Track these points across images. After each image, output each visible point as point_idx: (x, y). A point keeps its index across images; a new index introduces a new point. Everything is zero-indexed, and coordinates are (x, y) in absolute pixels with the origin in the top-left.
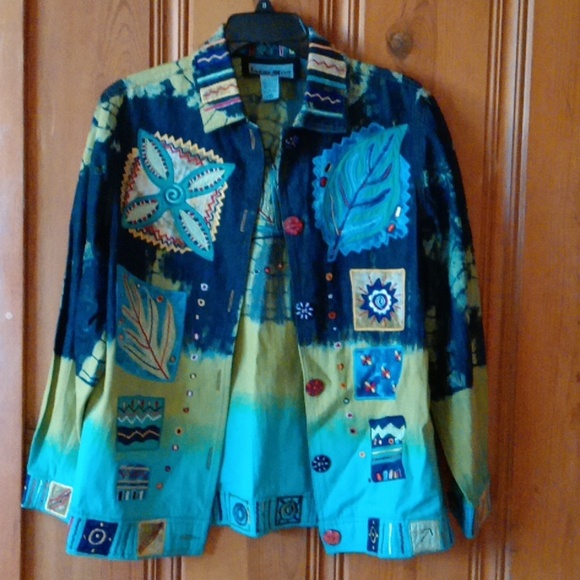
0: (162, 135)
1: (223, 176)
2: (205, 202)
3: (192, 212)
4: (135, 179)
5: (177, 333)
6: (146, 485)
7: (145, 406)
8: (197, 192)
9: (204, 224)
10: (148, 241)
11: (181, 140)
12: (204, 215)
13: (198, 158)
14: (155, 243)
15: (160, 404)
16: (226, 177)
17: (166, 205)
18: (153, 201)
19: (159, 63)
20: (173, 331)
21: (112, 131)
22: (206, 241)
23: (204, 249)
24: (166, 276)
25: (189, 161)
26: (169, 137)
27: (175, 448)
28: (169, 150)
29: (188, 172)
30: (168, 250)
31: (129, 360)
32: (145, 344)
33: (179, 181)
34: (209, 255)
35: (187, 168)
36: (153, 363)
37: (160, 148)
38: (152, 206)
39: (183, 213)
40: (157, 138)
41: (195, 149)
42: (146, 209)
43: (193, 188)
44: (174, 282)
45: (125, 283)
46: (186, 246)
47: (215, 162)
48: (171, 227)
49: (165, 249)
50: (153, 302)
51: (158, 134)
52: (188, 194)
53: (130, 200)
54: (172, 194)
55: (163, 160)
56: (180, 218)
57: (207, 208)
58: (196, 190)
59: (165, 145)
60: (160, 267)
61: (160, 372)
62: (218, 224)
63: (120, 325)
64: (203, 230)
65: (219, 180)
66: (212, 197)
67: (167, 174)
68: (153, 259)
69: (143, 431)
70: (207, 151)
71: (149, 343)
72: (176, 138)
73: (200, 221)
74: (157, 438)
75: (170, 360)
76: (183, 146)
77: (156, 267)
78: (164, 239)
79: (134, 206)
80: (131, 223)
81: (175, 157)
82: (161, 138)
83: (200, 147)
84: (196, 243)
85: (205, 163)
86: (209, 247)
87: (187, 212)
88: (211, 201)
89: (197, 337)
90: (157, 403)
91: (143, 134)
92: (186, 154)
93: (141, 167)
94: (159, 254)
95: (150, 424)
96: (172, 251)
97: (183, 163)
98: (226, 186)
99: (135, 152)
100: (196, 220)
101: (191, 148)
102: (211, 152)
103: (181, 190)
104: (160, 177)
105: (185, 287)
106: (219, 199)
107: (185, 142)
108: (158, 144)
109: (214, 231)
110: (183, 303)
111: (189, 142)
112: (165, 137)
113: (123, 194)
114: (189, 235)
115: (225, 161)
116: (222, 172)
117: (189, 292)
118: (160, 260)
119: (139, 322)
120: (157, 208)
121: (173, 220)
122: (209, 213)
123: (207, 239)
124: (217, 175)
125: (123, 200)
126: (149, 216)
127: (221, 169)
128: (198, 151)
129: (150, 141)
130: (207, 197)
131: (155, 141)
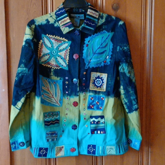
0: (49, 35)
1: (68, 45)
2: (64, 53)
3: (60, 57)
4: (42, 49)
5: (61, 92)
6: (57, 136)
7: (54, 114)
8: (61, 51)
9: (64, 59)
10: (48, 67)
11: (54, 36)
12: (64, 57)
13: (60, 41)
14: (50, 67)
15: (58, 113)
16: (69, 45)
17: (52, 56)
18: (48, 55)
19: (45, 14)
20: (59, 91)
21: (33, 36)
22: (65, 65)
23: (65, 67)
24: (55, 76)
25: (58, 42)
26: (51, 35)
27: (64, 125)
28: (51, 39)
29: (58, 45)
30: (55, 68)
31: (46, 102)
32: (51, 96)
33: (55, 48)
34: (67, 69)
35: (57, 44)
36: (55, 102)
37: (49, 39)
38: (48, 56)
39: (58, 57)
40: (47, 36)
41: (59, 38)
42: (47, 57)
43: (59, 49)
44: (58, 77)
45: (42, 80)
46: (59, 67)
47: (65, 41)
48: (55, 62)
49: (53, 68)
50: (52, 84)
51: (47, 35)
52: (58, 52)
53: (41, 56)
54: (54, 52)
55: (50, 42)
56: (57, 59)
57: (65, 55)
58: (61, 50)
59: (50, 38)
60: (53, 74)
61: (57, 104)
62: (68, 59)
63: (42, 92)
64: (64, 61)
65: (67, 46)
66: (66, 51)
67: (52, 46)
68: (51, 71)
69: (54, 121)
70: (63, 38)
71: (53, 96)
72: (53, 36)
73: (63, 59)
74: (58, 123)
75: (60, 100)
76: (55, 38)
77: (52, 74)
78: (53, 65)
79: (43, 57)
80: (42, 62)
81: (53, 41)
82: (48, 36)
83: (60, 37)
84: (62, 65)
85: (62, 42)
86: (66, 66)
87: (59, 57)
88: (65, 53)
89: (67, 92)
90: (57, 113)
91: (43, 35)
92: (56, 40)
93: (44, 45)
94: (52, 70)
95: (56, 119)
96: (56, 68)
97: (56, 42)
98: (69, 48)
99: (41, 41)
100: (62, 59)
101: (58, 38)
102: (64, 38)
103: (56, 51)
104: (50, 48)
105: (61, 78)
106: (68, 52)
107: (56, 36)
108: (48, 38)
109: (67, 61)
110: (61, 83)
111: (57, 36)
112: (50, 35)
113: (39, 54)
114: (60, 63)
115: (68, 40)
116: (68, 44)
117: (63, 80)
118: (53, 72)
119: (49, 90)
120: (50, 56)
121: (55, 60)
122: (65, 56)
123: (66, 64)
124: (66, 45)
125: (39, 56)
126: (48, 59)
127: (67, 43)
128: (60, 39)
129: (46, 37)
130: (64, 52)
131: (47, 37)
